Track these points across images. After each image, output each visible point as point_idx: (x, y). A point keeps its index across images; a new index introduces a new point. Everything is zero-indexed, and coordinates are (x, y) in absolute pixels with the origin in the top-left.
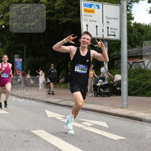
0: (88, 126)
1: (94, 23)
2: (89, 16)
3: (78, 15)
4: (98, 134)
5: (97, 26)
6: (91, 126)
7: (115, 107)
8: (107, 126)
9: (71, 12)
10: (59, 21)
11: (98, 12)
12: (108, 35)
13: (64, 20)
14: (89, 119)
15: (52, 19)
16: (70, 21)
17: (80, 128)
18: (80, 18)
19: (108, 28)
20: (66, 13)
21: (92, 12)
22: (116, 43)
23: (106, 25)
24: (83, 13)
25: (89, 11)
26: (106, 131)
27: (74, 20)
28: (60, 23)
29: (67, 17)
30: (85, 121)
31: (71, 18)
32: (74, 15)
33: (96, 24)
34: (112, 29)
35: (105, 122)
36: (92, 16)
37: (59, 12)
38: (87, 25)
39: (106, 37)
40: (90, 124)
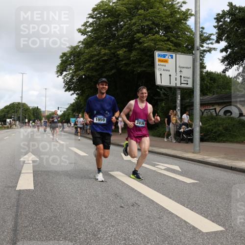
0: (162, 169)
1: (167, 72)
2: (162, 65)
3: (152, 65)
4: (171, 177)
5: (170, 75)
6: (164, 169)
7: (187, 152)
8: (180, 170)
9: (145, 62)
10: (134, 71)
11: (171, 61)
12: (181, 83)
13: (139, 70)
14: (162, 163)
15: (128, 69)
16: (145, 71)
17: (155, 171)
18: (154, 68)
19: (181, 76)
20: (140, 63)
21: (166, 61)
22: (188, 92)
23: (179, 74)
24: (157, 63)
25: (163, 61)
26: (178, 174)
27: (149, 70)
28: (135, 73)
29: (142, 67)
30: (159, 165)
31: (145, 67)
32: (149, 65)
33: (169, 73)
34: (184, 77)
35: (178, 165)
36: (165, 66)
37: (134, 62)
38: (161, 75)
39: (179, 85)
40: (164, 168)
